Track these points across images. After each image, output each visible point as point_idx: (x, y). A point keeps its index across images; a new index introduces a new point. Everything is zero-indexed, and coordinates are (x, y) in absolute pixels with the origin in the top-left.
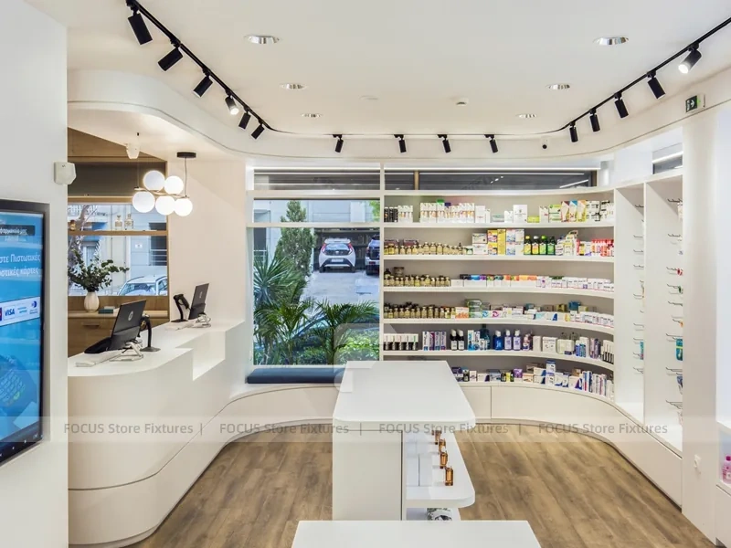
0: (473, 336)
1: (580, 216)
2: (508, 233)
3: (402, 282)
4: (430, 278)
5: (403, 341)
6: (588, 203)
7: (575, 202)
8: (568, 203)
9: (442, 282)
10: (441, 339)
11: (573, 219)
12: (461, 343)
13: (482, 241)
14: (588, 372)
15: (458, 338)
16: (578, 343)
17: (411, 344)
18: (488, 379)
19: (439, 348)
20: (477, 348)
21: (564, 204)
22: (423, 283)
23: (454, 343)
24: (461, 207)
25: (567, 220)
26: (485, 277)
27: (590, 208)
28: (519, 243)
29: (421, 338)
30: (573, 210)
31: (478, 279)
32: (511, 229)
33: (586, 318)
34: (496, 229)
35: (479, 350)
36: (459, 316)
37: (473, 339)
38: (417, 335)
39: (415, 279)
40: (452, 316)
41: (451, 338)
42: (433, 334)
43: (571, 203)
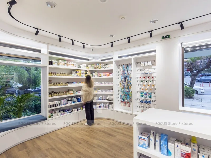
0: (74, 99)
1: (99, 67)
2: (82, 71)
3: (54, 85)
4: (62, 83)
5: (55, 104)
6: (102, 64)
7: (98, 64)
8: (96, 64)
9: (66, 84)
10: (66, 101)
11: (98, 68)
12: (71, 102)
13: (75, 73)
14: (102, 104)
15: (70, 100)
16: (99, 97)
17: (57, 104)
18: (77, 110)
19: (65, 104)
20: (75, 102)
21: (95, 65)
22: (60, 85)
23: (69, 102)
24: (71, 63)
25: (96, 68)
26: (77, 83)
27: (102, 66)
28: (84, 74)
29: (60, 102)
30: (97, 66)
31: (75, 83)
32: (83, 70)
33: (102, 91)
34: (79, 70)
35: (76, 103)
36: (71, 94)
37: (74, 100)
38: (59, 101)
39: (58, 84)
40: (69, 94)
41: (68, 101)
42: (64, 100)
43: (97, 64)
